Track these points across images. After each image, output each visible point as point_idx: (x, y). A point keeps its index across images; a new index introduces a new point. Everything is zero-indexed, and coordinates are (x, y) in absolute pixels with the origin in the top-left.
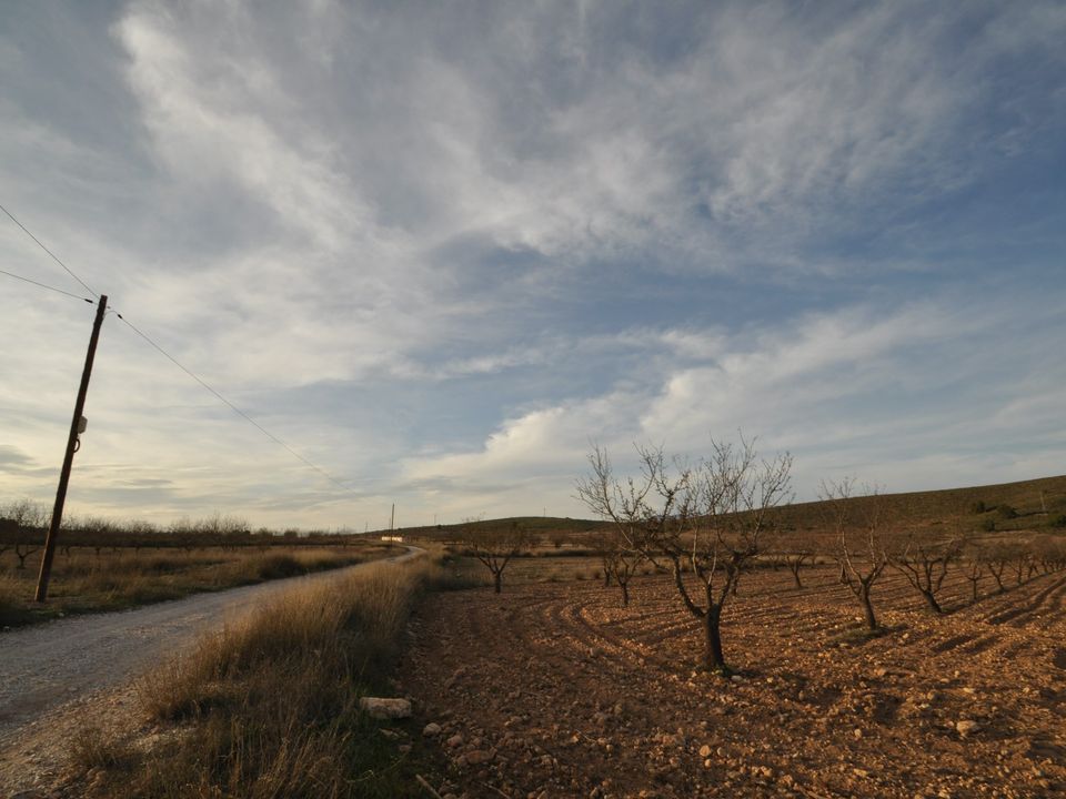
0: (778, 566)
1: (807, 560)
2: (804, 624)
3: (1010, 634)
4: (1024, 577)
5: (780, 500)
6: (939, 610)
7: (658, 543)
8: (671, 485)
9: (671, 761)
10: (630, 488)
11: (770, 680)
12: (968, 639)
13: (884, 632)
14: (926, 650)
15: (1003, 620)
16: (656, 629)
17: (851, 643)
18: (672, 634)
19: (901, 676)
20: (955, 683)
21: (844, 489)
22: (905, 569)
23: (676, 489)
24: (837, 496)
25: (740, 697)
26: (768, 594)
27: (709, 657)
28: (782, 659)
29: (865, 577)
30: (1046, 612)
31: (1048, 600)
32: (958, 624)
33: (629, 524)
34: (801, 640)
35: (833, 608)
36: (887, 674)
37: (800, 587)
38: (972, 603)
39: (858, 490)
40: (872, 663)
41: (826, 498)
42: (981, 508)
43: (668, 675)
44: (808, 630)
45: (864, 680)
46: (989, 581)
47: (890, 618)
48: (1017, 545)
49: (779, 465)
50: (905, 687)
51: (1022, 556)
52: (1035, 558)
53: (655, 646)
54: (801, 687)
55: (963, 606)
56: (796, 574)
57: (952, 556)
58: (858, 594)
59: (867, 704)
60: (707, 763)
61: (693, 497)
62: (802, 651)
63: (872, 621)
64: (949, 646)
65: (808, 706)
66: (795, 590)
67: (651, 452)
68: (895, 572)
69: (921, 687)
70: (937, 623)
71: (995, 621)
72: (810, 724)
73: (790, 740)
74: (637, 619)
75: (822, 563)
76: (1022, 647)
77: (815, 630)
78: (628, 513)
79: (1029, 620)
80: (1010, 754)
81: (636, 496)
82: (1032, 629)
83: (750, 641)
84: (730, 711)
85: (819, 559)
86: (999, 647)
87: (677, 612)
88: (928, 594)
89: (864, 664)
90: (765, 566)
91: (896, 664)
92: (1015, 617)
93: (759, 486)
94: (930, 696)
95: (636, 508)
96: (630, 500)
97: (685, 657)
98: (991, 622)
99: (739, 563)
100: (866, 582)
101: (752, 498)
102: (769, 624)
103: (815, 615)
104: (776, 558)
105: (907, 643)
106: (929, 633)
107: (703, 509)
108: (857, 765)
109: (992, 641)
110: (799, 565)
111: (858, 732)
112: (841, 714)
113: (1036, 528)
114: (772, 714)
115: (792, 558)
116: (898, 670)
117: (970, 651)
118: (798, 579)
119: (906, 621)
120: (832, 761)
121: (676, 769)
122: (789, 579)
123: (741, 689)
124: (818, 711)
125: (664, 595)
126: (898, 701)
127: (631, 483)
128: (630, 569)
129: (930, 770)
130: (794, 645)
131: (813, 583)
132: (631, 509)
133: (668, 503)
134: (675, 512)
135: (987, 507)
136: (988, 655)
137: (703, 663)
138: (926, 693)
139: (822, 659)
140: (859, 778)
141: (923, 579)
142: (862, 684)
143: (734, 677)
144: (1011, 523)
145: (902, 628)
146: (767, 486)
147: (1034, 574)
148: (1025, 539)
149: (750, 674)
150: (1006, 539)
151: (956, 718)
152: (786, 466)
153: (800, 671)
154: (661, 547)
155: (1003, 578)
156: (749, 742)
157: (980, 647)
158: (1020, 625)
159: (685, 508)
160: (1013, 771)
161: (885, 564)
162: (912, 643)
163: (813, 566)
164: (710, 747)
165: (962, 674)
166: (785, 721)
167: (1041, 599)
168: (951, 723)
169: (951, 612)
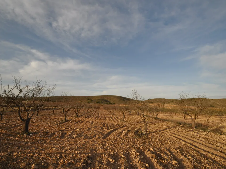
0: (50, 109)
1: (57, 108)
2: (52, 121)
3: (87, 119)
4: (91, 111)
5: (51, 95)
6: (78, 116)
7: (14, 103)
8: (21, 88)
9: (3, 159)
10: (8, 87)
11: (39, 134)
12: (81, 121)
13: (68, 121)
14: (74, 123)
15: (86, 117)
16: (10, 126)
17: (60, 124)
18: (15, 126)
19: (68, 129)
20: (76, 129)
21: (66, 94)
22: (74, 109)
23: (23, 89)
24: (65, 95)
25: (30, 139)
26: (46, 115)
27: (24, 131)
28: (44, 129)
29: (66, 111)
30: (92, 116)
31: (93, 114)
32: (80, 119)
33: (5, 97)
34: (50, 124)
35: (59, 117)
36: (65, 129)
37: (54, 113)
38: (83, 115)
39: (69, 95)
40: (63, 127)
41: (62, 96)
42: (88, 100)
43: (10, 137)
44: (53, 122)
45: (61, 130)
46: (86, 111)
47: (69, 118)
48: (91, 106)
49: (53, 87)
50: (68, 131)
51: (92, 107)
52: (93, 108)
53: (8, 130)
54: (47, 134)
55: (82, 116)
56: (53, 111)
57: (82, 107)
58: (64, 114)
59: (60, 135)
60: (15, 157)
61: (29, 92)
62: (50, 126)
63: (66, 119)
64: (77, 122)
65: (47, 138)
66: (52, 114)
67: (17, 78)
68: (72, 110)
69: (70, 130)
70: (77, 119)
71: (86, 118)
72: (46, 141)
73: (40, 146)
74: (4, 123)
75: (60, 108)
76: (88, 121)
77: (54, 122)
78: (5, 94)
79: (90, 117)
80: (81, 139)
81: (9, 90)
82: (90, 119)
83: (38, 126)
84: (27, 143)
85: (59, 107)
86: (84, 122)
87: (19, 121)
88: (77, 114)
89: (62, 127)
90: (47, 109)
91: (68, 127)
92: (88, 117)
93: (47, 91)
94: (72, 132)
95: (8, 93)
96: (7, 90)
97: (17, 132)
98: (85, 118)
99: (37, 108)
100: (66, 112)
101: (45, 94)
102: (44, 122)
103: (55, 119)
104: (50, 107)
105: (71, 122)
106: (75, 120)
107: (31, 95)
108: (53, 148)
109: (84, 121)
110: (55, 109)
111: (56, 141)
112: (54, 138)
113: (95, 103)
114: (38, 141)
115: (53, 107)
116: (68, 128)
117: (80, 123)
118: (54, 112)
119: (72, 119)
120: (49, 148)
121: (4, 161)
122: (52, 112)
123: (31, 137)
124: (49, 138)
125: (15, 117)
126: (66, 133)
127: (8, 86)
128: (5, 110)
129: (67, 145)
130: (48, 125)
131: (57, 112)
132: (7, 93)
133: (20, 93)
134: (22, 95)
135: (89, 99)
136: (83, 123)
137: (22, 133)
138: (71, 131)
139: (53, 128)
140: (53, 150)
141: (76, 111)
142: (60, 131)
143: (30, 135)
144: (92, 102)
145: (71, 120)
146: (49, 91)
147: (93, 110)
148: (92, 105)
149: (35, 133)
150: (90, 104)
151: (74, 135)
152: (55, 87)
153: (48, 131)
154: (15, 104)
155: (88, 111)
156: (29, 149)
157: (82, 122)
158: (88, 118)
159: (26, 94)
160: (80, 142)
161: (70, 108)
162: (72, 123)
163: (58, 109)
164: (17, 153)
165: (78, 127)
166: (40, 142)
167: (92, 114)
168: (74, 136)
169: (79, 117)
